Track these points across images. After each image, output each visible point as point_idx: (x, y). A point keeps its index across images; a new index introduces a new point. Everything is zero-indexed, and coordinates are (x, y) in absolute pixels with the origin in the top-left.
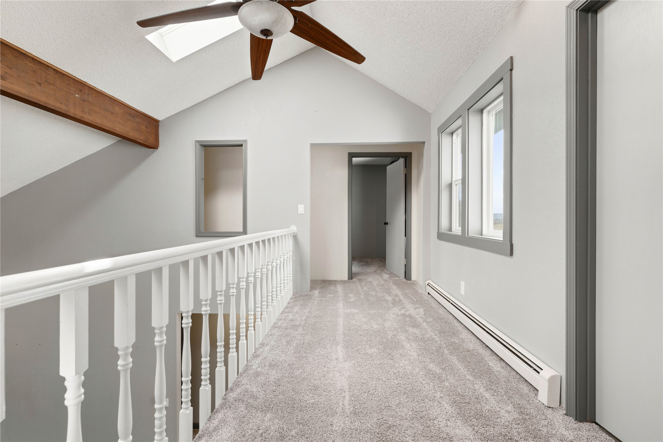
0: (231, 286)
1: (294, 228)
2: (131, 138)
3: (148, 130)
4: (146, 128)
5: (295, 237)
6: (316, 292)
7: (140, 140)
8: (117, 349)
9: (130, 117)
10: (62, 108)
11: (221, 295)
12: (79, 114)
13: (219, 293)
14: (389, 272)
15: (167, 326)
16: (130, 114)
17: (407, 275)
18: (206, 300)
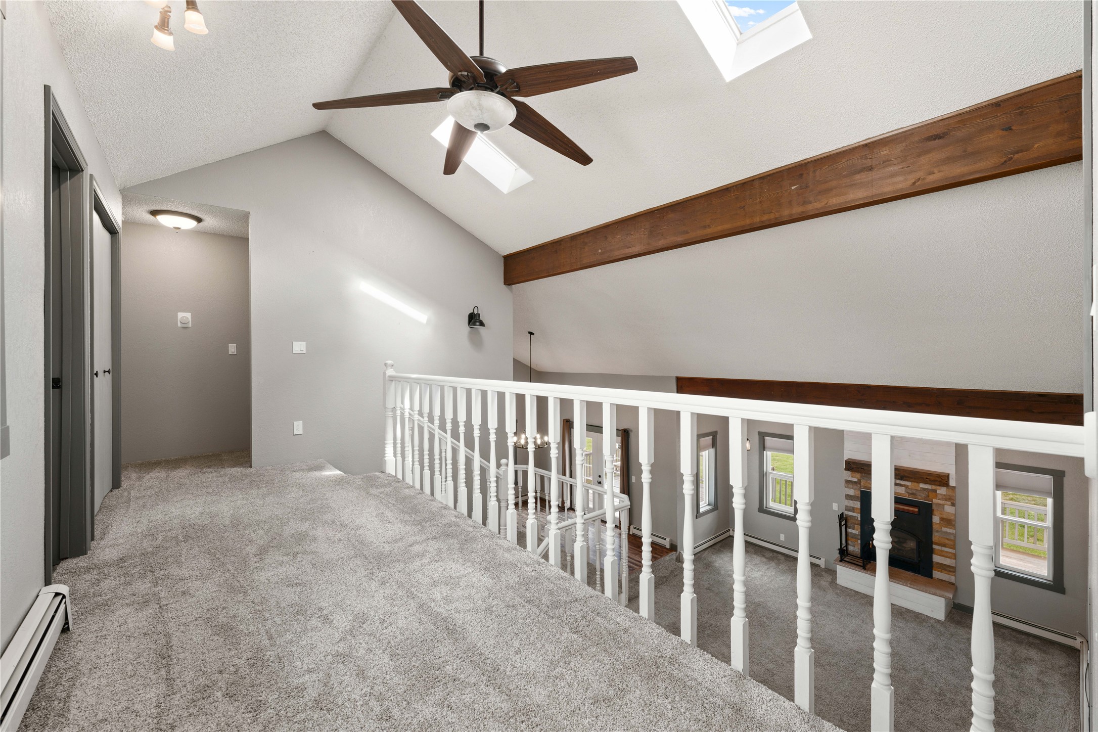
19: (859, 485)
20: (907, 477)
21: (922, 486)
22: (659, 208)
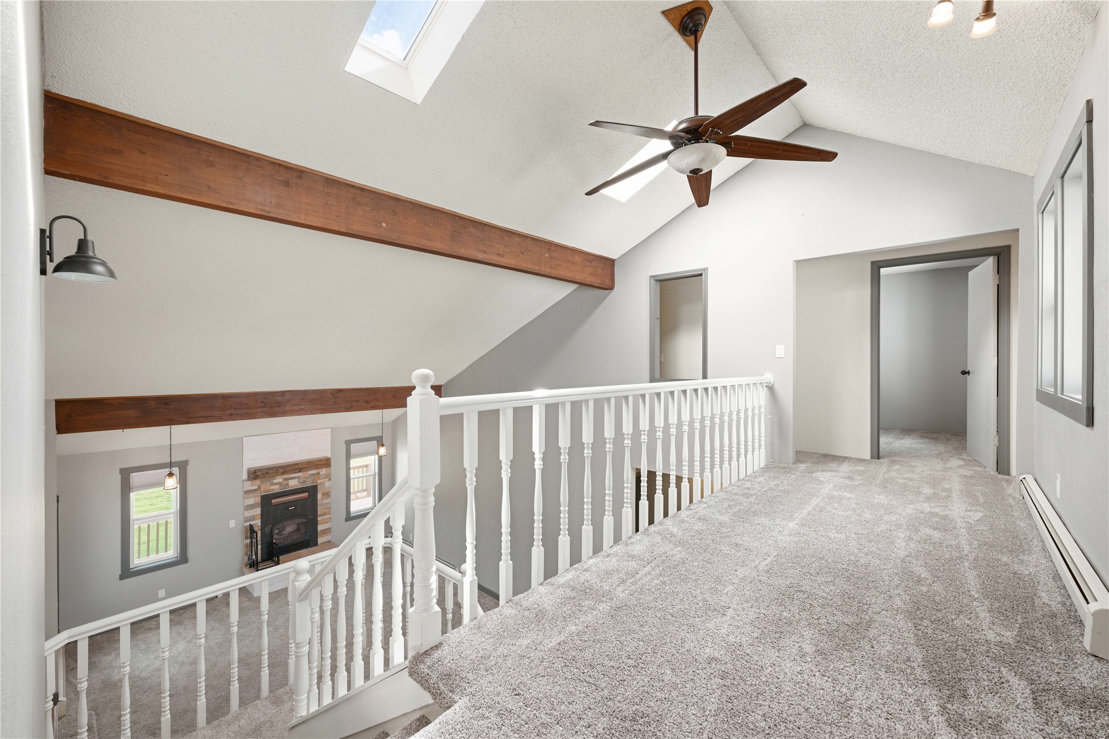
0: (657, 429)
1: (769, 377)
2: (589, 283)
3: (604, 272)
4: (602, 270)
5: (771, 389)
6: (802, 467)
7: (596, 283)
8: (560, 448)
9: (587, 263)
10: (536, 268)
11: (644, 434)
12: (547, 271)
13: (642, 432)
14: (971, 459)
15: (592, 444)
16: (587, 260)
17: (1002, 466)
18: (628, 435)
19: (259, 492)
20: (304, 468)
21: (310, 472)
22: (463, 216)
